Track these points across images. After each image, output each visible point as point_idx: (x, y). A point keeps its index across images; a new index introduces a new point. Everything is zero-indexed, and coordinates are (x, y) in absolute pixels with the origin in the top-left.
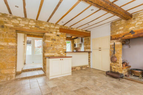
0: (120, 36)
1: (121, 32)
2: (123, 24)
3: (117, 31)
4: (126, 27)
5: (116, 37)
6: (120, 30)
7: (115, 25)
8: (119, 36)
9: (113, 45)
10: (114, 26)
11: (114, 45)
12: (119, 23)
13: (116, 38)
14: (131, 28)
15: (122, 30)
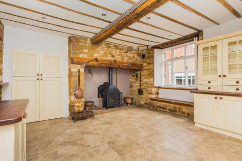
0: (85, 61)
1: (85, 56)
2: (87, 46)
3: (80, 53)
4: (92, 52)
5: (79, 60)
6: (84, 53)
7: (78, 42)
8: (83, 60)
9: (76, 72)
10: (76, 43)
11: (79, 72)
12: (83, 42)
13: (79, 62)
14: (96, 55)
15: (87, 53)
